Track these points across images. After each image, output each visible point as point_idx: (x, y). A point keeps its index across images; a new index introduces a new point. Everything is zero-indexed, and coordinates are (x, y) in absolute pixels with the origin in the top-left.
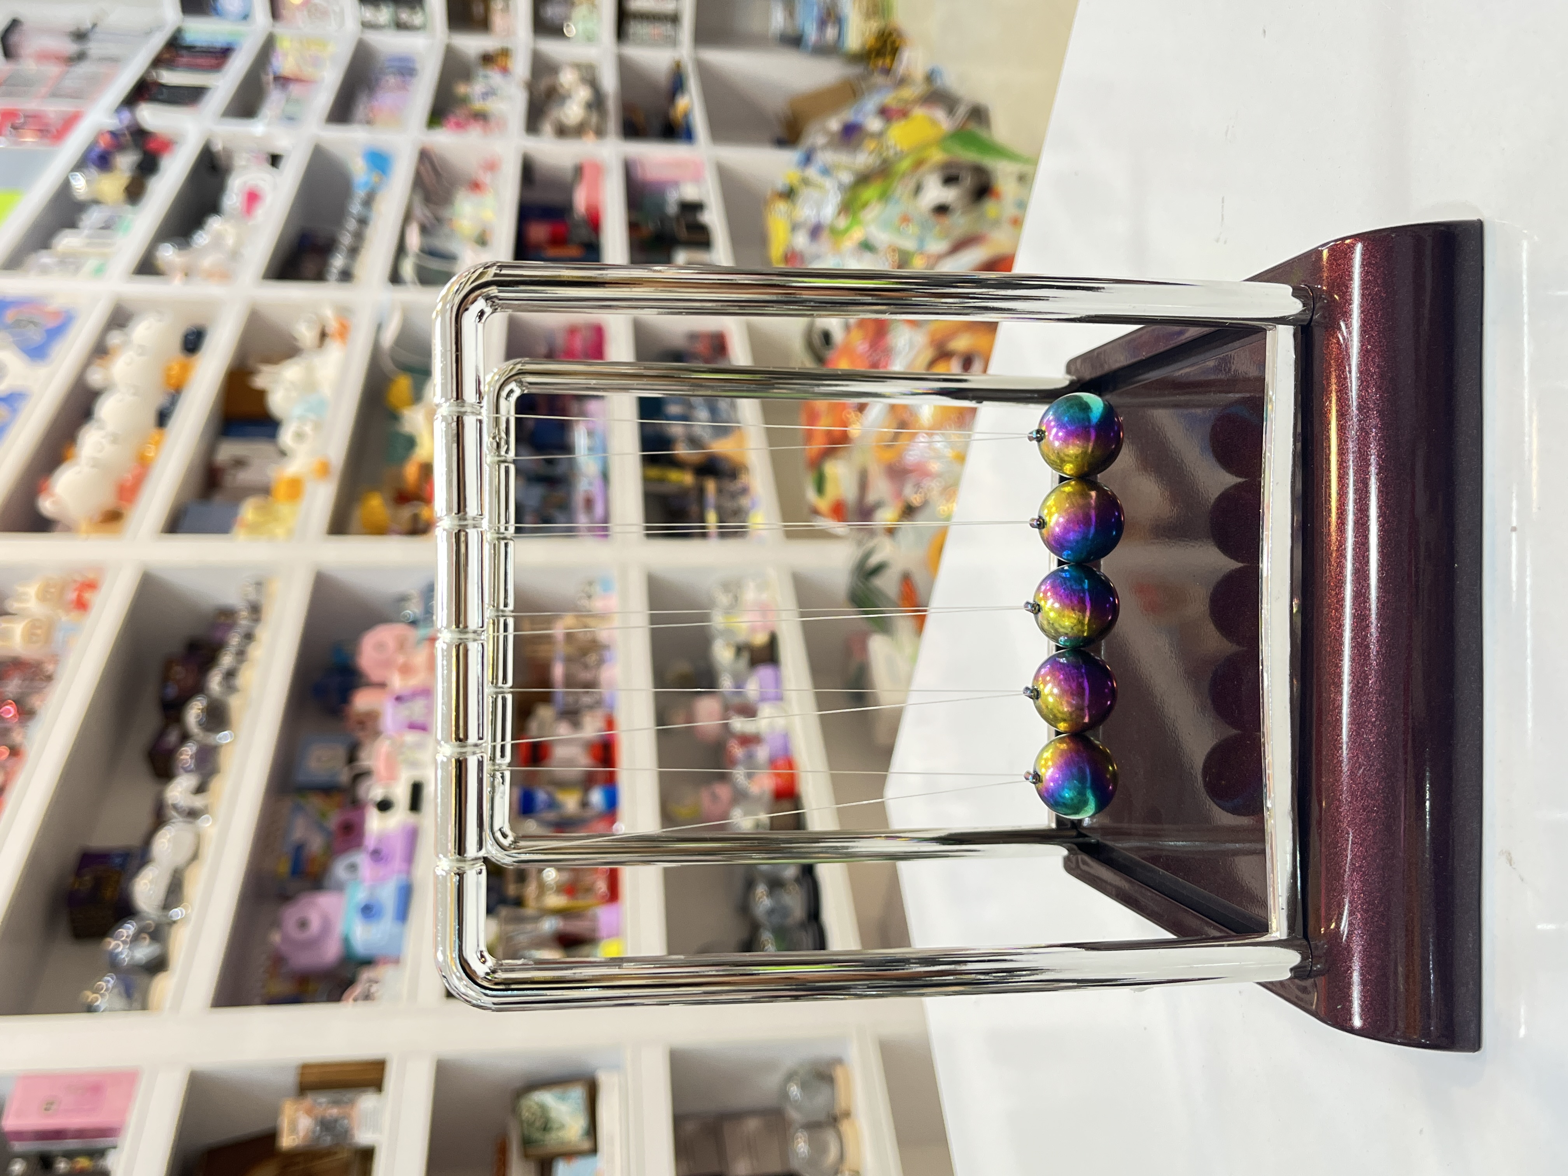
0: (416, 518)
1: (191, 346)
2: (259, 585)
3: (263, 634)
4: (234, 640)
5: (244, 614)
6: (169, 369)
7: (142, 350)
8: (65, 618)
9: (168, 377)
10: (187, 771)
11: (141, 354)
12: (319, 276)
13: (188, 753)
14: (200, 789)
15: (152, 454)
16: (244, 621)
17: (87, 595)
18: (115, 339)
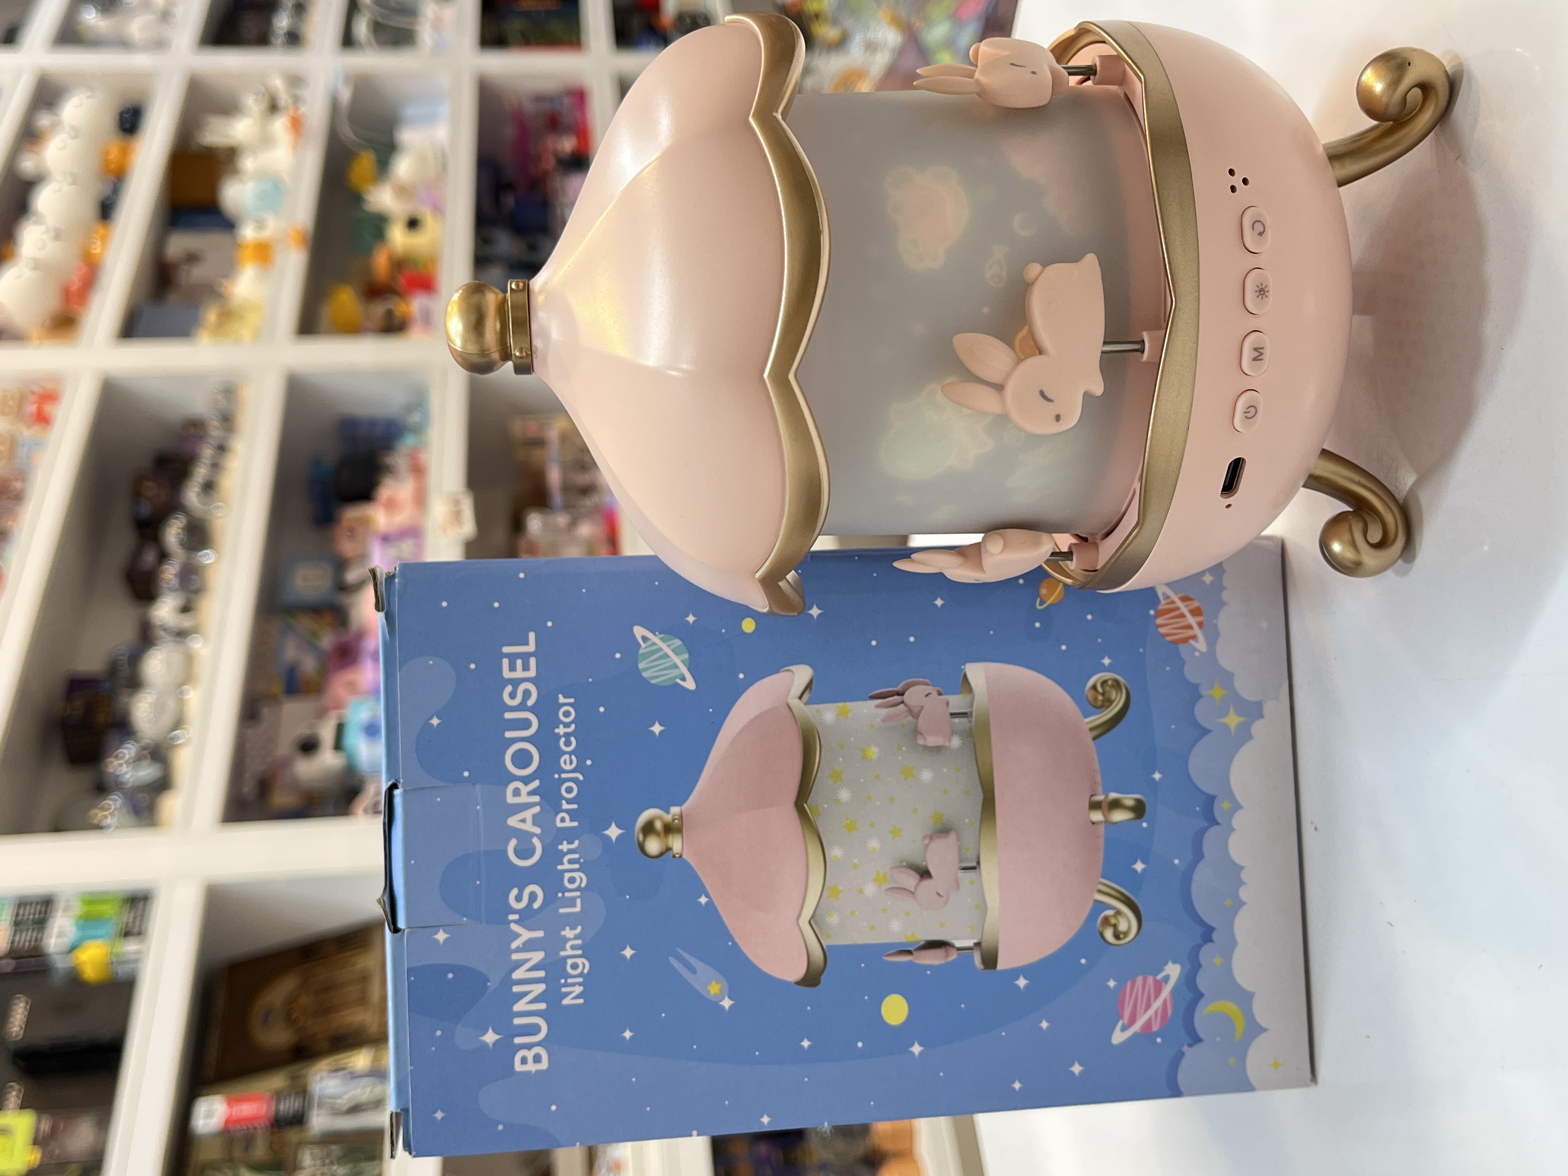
0: (389, 314)
1: (127, 126)
2: (229, 392)
3: (239, 445)
4: (207, 452)
5: (215, 423)
6: (107, 153)
7: (76, 133)
8: (27, 433)
9: (106, 162)
10: (171, 590)
11: (75, 137)
12: (262, 40)
13: (170, 572)
14: (186, 609)
15: (98, 251)
16: (215, 431)
17: (48, 408)
18: (44, 121)
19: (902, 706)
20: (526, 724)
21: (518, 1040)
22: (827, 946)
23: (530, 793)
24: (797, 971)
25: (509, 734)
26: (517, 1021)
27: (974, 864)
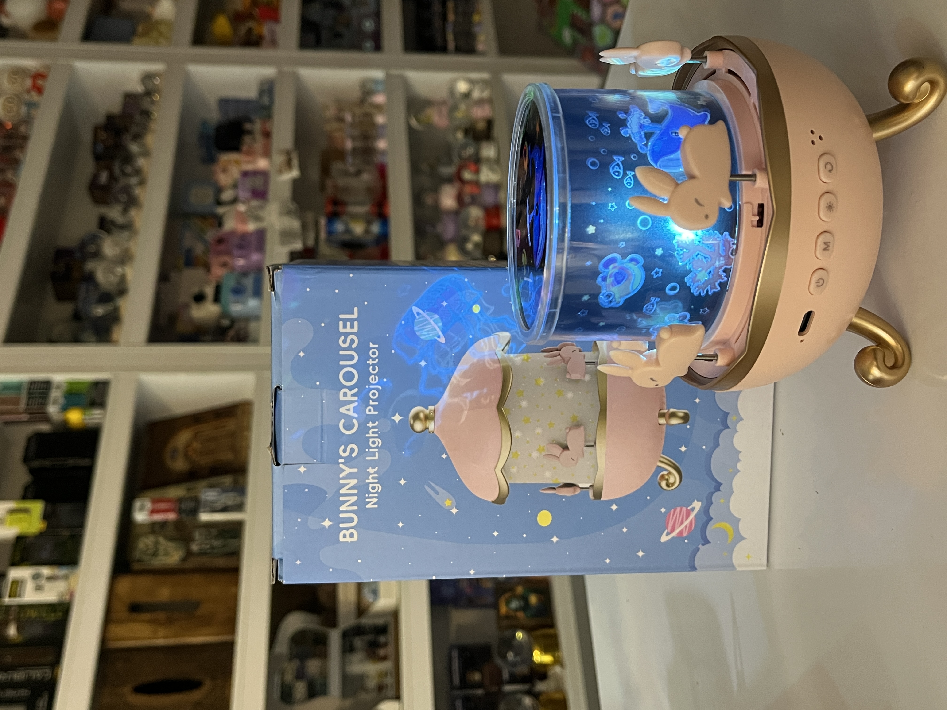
0: (250, 31)
3: (158, 112)
14: (125, 212)
17: (40, 82)
19: (559, 356)
20: (351, 358)
21: (341, 525)
22: (510, 483)
23: (353, 395)
24: (494, 496)
25: (341, 363)
26: (341, 515)
27: (593, 444)
